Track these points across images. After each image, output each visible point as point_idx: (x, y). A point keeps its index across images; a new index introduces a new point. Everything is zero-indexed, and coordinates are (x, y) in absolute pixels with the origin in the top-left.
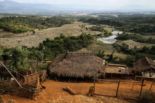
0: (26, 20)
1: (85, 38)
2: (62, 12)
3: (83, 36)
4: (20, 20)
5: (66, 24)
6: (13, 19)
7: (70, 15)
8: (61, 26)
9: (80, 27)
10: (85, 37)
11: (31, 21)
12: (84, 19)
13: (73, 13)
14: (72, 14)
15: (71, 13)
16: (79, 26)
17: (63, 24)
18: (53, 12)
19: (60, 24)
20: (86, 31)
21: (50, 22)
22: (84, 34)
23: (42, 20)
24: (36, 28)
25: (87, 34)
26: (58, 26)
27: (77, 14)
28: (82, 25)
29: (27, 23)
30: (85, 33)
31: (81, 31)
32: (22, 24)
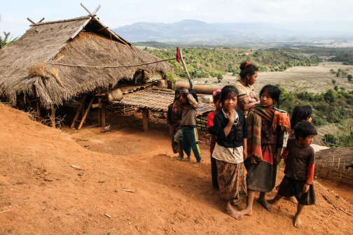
0: (211, 55)
1: (338, 100)
2: (294, 38)
3: (335, 93)
4: (200, 54)
5: (298, 65)
6: (187, 52)
7: (313, 47)
8: (285, 68)
9: (334, 73)
10: (339, 97)
11: (220, 56)
12: (346, 55)
13: (321, 42)
14: (318, 44)
15: (315, 42)
16: (332, 70)
17: (290, 66)
18: (273, 40)
19: (282, 66)
20: (348, 84)
21: (260, 59)
22: (339, 90)
23: (244, 55)
24: (229, 72)
25: (346, 91)
26: (276, 70)
27: (332, 44)
28: (339, 70)
29: (211, 60)
30: (342, 88)
31: (334, 82)
32: (201, 63)
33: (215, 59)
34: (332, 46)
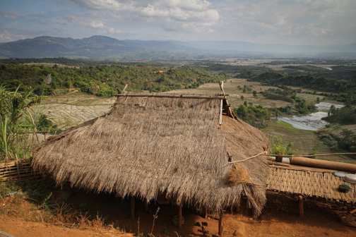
0: (126, 72)
1: (249, 114)
2: (202, 57)
3: (246, 109)
4: (114, 72)
5: (209, 82)
6: (101, 70)
7: (220, 65)
8: (198, 85)
9: (240, 89)
10: (249, 112)
11: (135, 74)
12: (249, 73)
13: (227, 60)
14: (224, 62)
15: (221, 60)
16: (239, 87)
17: (202, 83)
18: (184, 58)
19: (195, 83)
20: (253, 99)
21: (174, 77)
22: (248, 105)
23: (158, 73)
24: (145, 90)
25: (254, 106)
26: (190, 87)
27: (235, 62)
28: (245, 86)
29: (126, 78)
30: (250, 104)
31: (242, 97)
32: (116, 81)
33: (130, 77)
34: (235, 64)
